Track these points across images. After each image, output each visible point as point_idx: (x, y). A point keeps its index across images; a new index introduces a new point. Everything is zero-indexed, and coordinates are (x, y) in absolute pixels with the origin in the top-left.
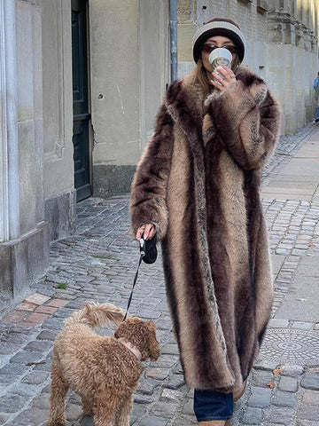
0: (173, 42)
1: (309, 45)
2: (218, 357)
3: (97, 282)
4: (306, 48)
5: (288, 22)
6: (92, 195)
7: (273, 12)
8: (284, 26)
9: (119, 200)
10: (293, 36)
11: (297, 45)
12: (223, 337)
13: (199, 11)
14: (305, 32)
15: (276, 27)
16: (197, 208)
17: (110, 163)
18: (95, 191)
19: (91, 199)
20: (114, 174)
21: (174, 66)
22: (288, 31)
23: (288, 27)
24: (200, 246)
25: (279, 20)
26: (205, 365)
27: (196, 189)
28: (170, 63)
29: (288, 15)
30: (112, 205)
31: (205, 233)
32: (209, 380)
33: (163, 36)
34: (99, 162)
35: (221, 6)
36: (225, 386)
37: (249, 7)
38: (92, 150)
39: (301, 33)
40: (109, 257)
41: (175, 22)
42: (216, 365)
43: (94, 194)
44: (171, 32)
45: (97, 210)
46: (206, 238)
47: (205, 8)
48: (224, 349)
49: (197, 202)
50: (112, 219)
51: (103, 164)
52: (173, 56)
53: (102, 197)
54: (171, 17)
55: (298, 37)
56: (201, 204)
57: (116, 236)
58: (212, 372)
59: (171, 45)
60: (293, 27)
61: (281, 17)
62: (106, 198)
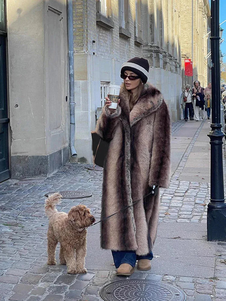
0: (71, 66)
1: (173, 68)
2: (131, 234)
3: (4, 245)
4: (171, 70)
5: (157, 52)
6: (10, 178)
7: (147, 45)
8: (154, 55)
9: (30, 181)
10: (161, 62)
11: (164, 68)
12: (135, 225)
13: (90, 45)
14: (171, 59)
15: (149, 56)
16: (126, 158)
17: (24, 154)
18: (12, 175)
19: (10, 180)
20: (27, 162)
21: (72, 83)
22: (158, 58)
23: (158, 56)
24: (126, 178)
25: (151, 51)
26: (124, 238)
27: (125, 148)
28: (69, 81)
29: (158, 47)
30: (25, 185)
31: (129, 172)
32: (126, 246)
33: (63, 62)
34: (16, 153)
35: (107, 41)
36: (133, 250)
37: (129, 41)
38: (11, 145)
39: (168, 60)
40: (16, 225)
41: (72, 52)
42: (130, 239)
43: (12, 177)
44: (69, 59)
45: (13, 189)
46: (130, 174)
47: (94, 42)
48: (135, 231)
49: (126, 156)
50: (22, 196)
51: (18, 155)
52: (71, 76)
53: (18, 179)
54: (69, 49)
55: (165, 63)
56: (128, 156)
57: (23, 209)
58: (127, 242)
59: (70, 68)
60: (161, 56)
61: (152, 49)
62: (21, 179)
